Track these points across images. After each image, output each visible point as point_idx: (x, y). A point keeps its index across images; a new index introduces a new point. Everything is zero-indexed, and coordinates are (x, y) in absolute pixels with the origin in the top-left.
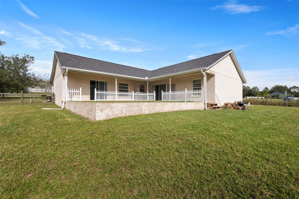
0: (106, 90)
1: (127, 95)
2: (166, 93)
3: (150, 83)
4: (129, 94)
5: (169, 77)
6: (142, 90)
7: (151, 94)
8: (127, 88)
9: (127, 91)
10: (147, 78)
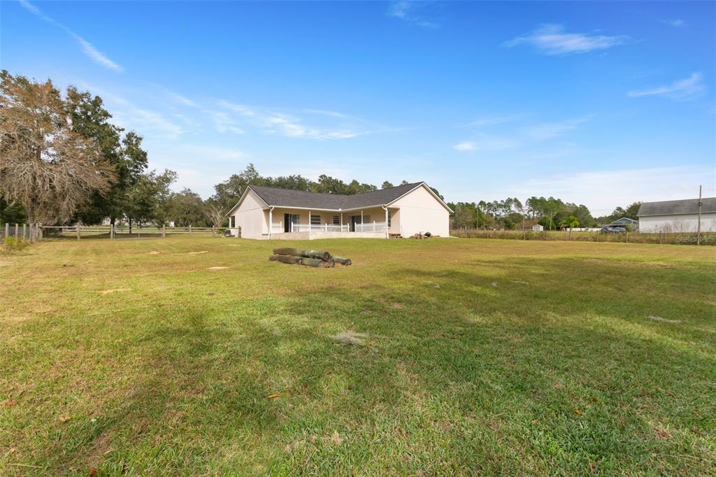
0: (299, 223)
1: (319, 228)
2: (359, 225)
3: (345, 214)
4: (321, 226)
5: (361, 210)
6: (337, 222)
7: (345, 226)
8: (319, 220)
9: (319, 223)
10: (340, 210)
